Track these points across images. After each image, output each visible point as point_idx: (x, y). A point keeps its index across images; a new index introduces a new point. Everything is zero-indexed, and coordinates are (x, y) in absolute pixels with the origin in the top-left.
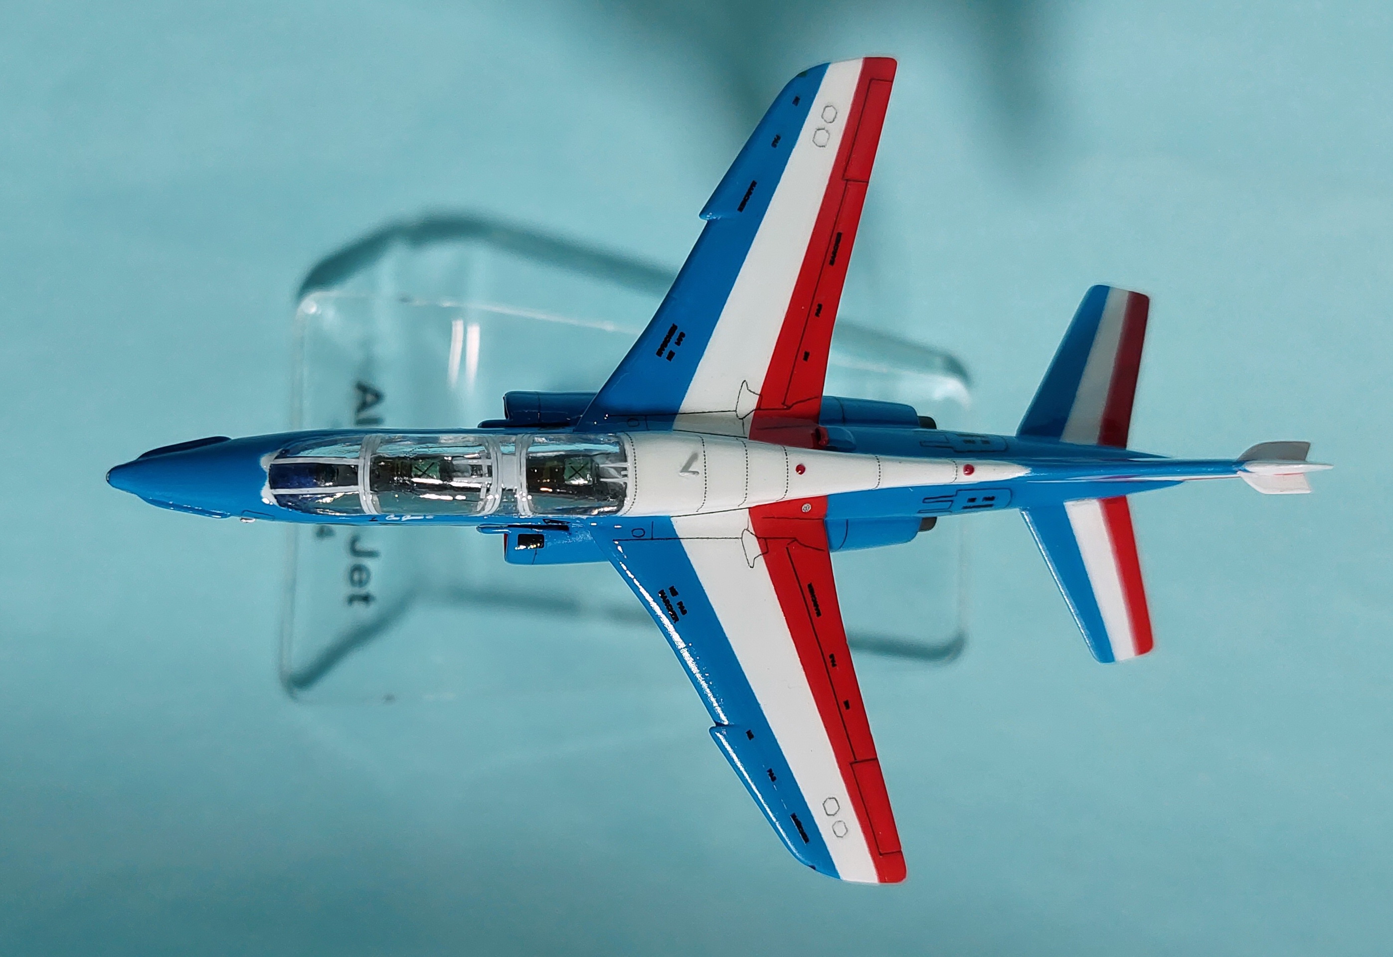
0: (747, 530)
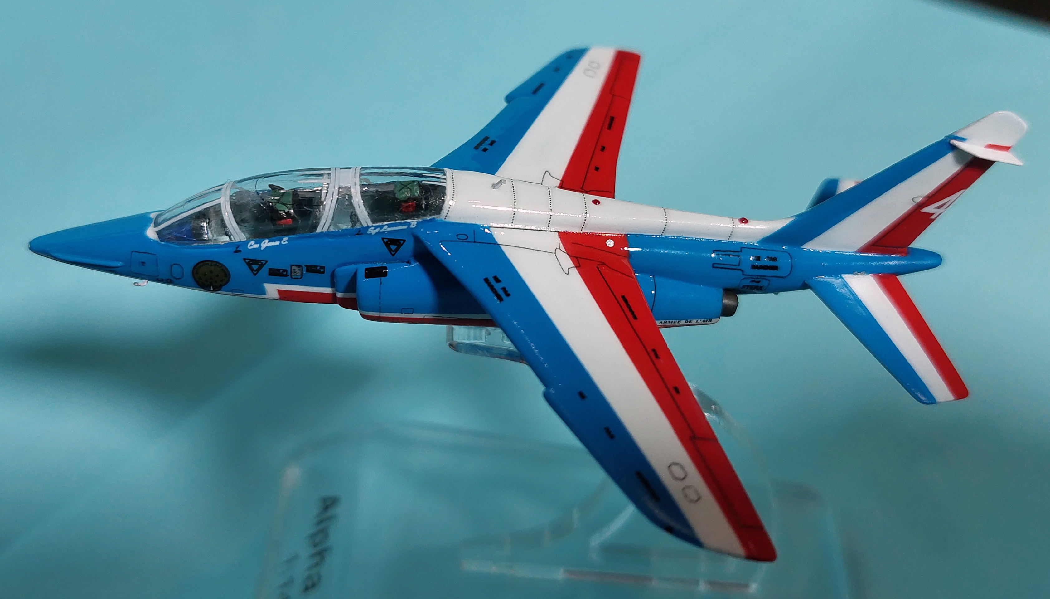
0: (559, 249)
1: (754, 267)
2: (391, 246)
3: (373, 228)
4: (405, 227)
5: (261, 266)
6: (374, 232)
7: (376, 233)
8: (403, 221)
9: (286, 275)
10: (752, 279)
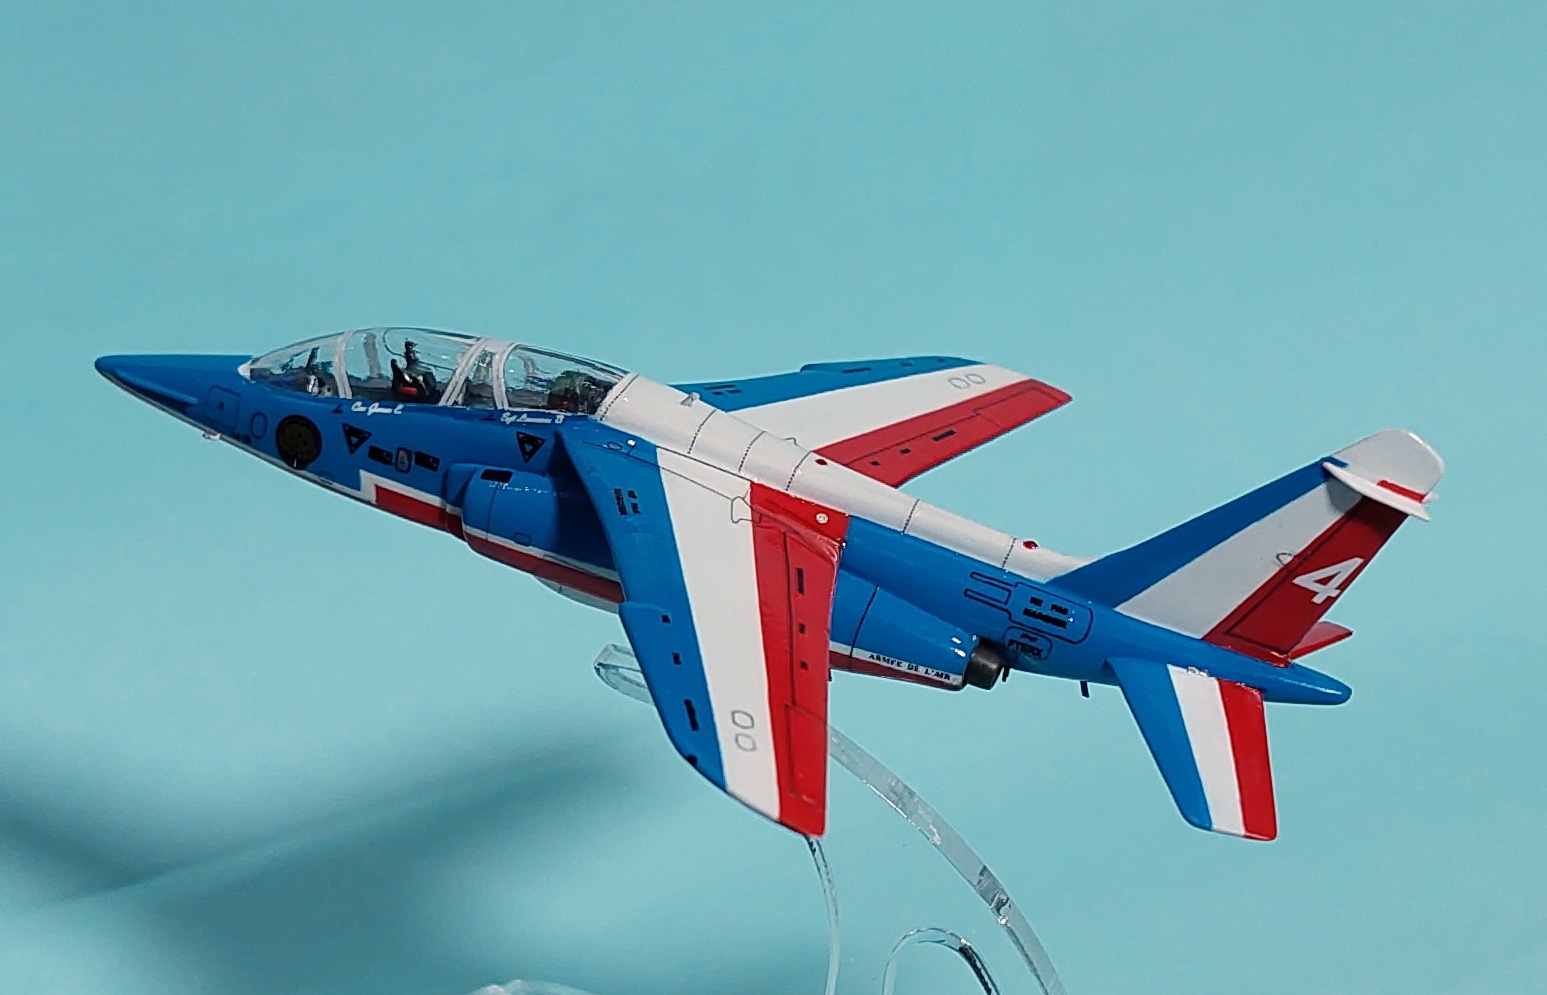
0: (743, 498)
1: (1027, 612)
2: (526, 445)
3: (508, 414)
4: (548, 421)
5: (362, 440)
6: (509, 420)
7: (512, 423)
8: (547, 411)
9: (389, 463)
10: (1022, 632)
